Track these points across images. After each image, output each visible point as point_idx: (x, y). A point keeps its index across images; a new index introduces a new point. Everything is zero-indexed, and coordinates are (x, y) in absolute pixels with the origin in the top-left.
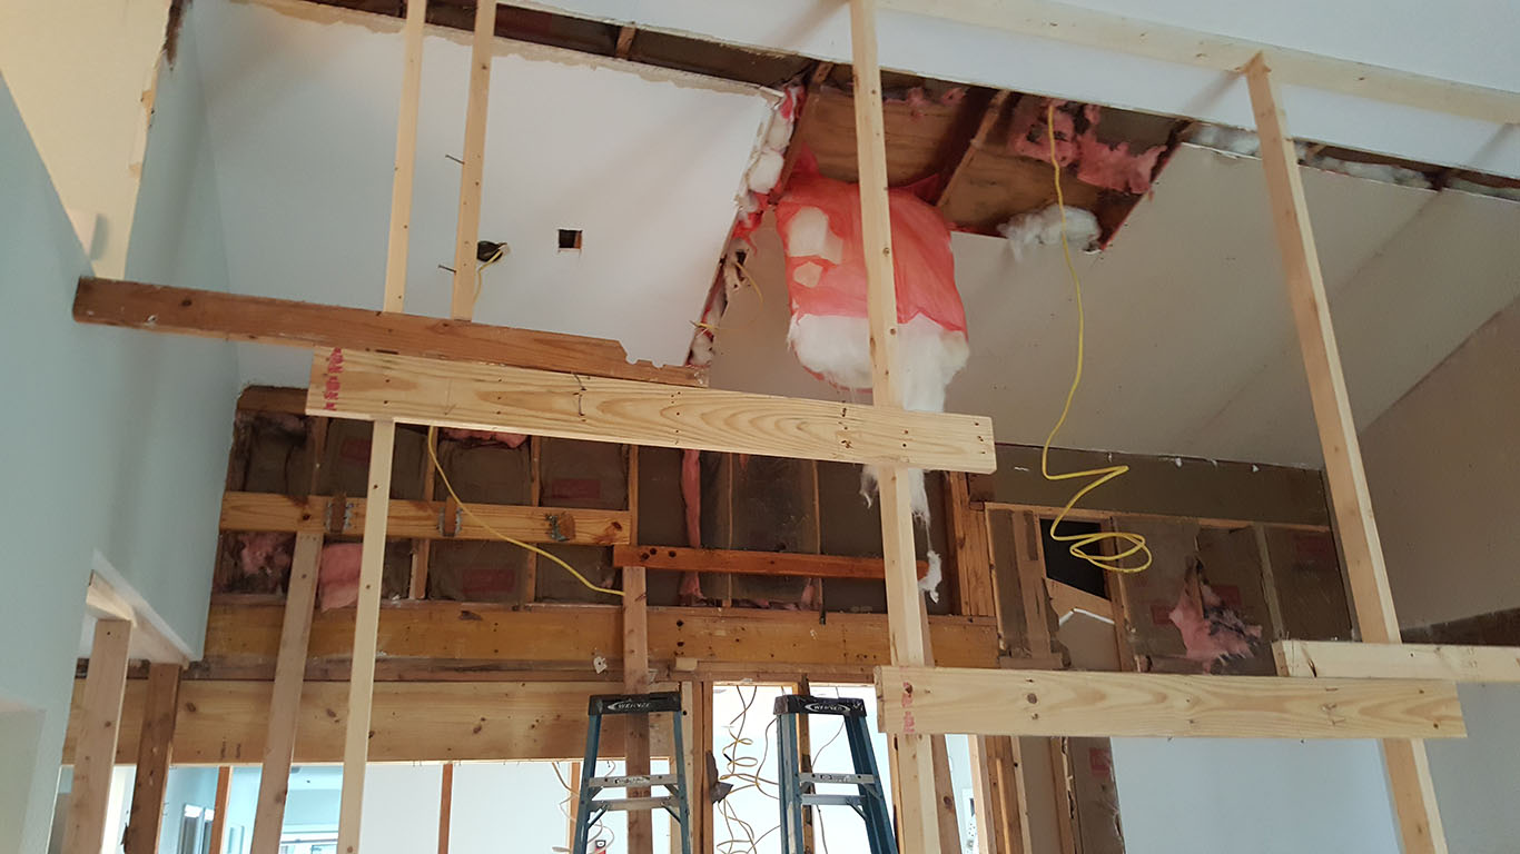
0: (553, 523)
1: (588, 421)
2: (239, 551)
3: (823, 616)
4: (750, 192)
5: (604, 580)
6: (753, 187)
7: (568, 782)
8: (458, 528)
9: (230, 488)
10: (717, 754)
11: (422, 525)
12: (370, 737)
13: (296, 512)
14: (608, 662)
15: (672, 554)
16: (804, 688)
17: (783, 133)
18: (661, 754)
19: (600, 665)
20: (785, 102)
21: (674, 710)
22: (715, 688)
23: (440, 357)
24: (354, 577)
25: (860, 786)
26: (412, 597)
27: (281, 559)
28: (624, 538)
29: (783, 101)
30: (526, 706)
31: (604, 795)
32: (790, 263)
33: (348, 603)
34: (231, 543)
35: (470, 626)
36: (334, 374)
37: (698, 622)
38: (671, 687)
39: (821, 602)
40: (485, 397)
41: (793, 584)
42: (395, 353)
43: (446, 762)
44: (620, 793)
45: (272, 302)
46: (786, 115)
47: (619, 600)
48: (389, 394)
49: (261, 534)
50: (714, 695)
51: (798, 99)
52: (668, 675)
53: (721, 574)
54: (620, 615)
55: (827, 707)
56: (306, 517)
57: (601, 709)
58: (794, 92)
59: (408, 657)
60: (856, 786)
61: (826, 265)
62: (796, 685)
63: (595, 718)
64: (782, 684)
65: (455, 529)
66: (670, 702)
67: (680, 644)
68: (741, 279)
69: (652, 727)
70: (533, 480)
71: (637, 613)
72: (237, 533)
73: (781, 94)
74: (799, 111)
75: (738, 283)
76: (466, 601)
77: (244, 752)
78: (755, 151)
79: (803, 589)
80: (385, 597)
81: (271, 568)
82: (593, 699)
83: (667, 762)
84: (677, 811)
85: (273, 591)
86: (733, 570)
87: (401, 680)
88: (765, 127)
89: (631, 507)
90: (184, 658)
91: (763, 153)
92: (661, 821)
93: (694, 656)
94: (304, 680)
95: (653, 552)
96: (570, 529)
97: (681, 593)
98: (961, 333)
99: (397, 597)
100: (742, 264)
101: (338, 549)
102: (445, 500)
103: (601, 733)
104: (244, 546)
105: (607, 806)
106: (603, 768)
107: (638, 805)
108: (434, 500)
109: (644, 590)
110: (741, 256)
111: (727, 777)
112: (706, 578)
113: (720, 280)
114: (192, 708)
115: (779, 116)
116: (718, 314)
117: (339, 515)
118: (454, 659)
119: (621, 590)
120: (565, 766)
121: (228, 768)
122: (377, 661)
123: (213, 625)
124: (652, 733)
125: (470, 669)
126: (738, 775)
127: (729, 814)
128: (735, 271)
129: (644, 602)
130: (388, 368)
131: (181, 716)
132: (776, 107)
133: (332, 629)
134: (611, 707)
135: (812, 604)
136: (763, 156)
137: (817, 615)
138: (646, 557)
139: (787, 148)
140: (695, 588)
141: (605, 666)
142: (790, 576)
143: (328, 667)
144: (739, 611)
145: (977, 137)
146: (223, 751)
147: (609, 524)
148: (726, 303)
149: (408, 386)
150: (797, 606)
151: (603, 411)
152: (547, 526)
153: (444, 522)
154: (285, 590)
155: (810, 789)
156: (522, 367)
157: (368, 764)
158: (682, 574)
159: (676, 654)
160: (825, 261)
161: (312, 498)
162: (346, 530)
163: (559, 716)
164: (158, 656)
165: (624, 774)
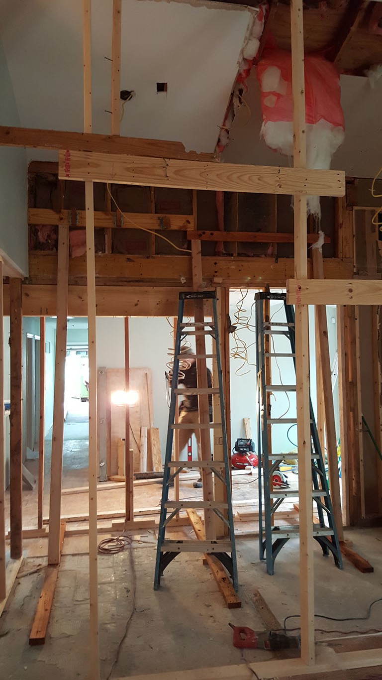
0: (161, 220)
1: (170, 179)
2: (37, 233)
3: (277, 259)
4: (244, 59)
5: (183, 245)
6: (245, 57)
7: (173, 325)
8: (122, 224)
9: (29, 207)
10: (231, 315)
11: (108, 223)
12: (96, 306)
13: (57, 216)
14: (186, 279)
15: (212, 234)
16: (267, 289)
17: (259, 29)
18: (208, 315)
19: (183, 280)
20: (260, 13)
21: (213, 298)
22: (230, 290)
23: (108, 153)
24: (84, 243)
25: (289, 327)
26: (107, 252)
27: (54, 236)
28: (191, 227)
29: (259, 12)
30: (154, 296)
31: (185, 329)
32: (262, 95)
33: (81, 254)
34: (33, 230)
35: (130, 264)
36: (68, 162)
37: (223, 262)
38: (212, 289)
39: (276, 253)
40: (128, 169)
41: (265, 245)
42: (91, 152)
43: (125, 317)
44: (193, 329)
45: (40, 131)
46: (260, 20)
47: (190, 254)
48: (89, 169)
49: (44, 226)
50: (230, 293)
51: (266, 10)
52: (211, 285)
53: (233, 242)
54: (191, 260)
55: (277, 296)
56: (61, 219)
57: (184, 297)
58: (264, 7)
59: (107, 276)
60: (287, 327)
61: (279, 96)
62: (264, 288)
63: (181, 301)
64: (259, 288)
65: (121, 224)
66: (211, 295)
67: (216, 272)
68: (241, 103)
69: (205, 305)
70: (152, 202)
71: (197, 259)
72: (35, 225)
73: (258, 10)
74: (266, 17)
75: (239, 104)
76: (129, 254)
77: (49, 312)
78: (246, 38)
79: (268, 248)
80: (96, 252)
81: (50, 240)
82: (181, 293)
83: (211, 318)
84: (214, 335)
85: (52, 249)
86: (238, 241)
87: (105, 285)
88: (250, 27)
89: (194, 213)
90: (22, 275)
91: (250, 40)
92: (209, 340)
93: (221, 277)
94: (69, 285)
95: (204, 233)
96: (168, 223)
97: (216, 250)
98: (341, 128)
99: (101, 252)
100: (241, 95)
101: (75, 232)
102: (116, 211)
103: (184, 306)
104: (39, 231)
105: (188, 333)
106: (185, 320)
107: (199, 333)
108: (112, 211)
109: (200, 249)
110: (241, 91)
111: (235, 324)
112: (226, 243)
113: (231, 104)
114: (27, 295)
115: (257, 21)
116: (231, 120)
117: (74, 218)
118: (125, 278)
119: (191, 250)
120: (172, 319)
121: (43, 318)
122: (96, 278)
123: (31, 263)
124: (205, 307)
125: (132, 281)
126: (240, 323)
127: (236, 338)
128: (238, 99)
129: (200, 255)
130: (88, 158)
131: (24, 297)
132: (255, 16)
133: (77, 264)
134: (188, 297)
135: (272, 254)
136: (250, 42)
137: (274, 259)
138: (200, 235)
139: (261, 36)
140: (221, 248)
141: (185, 281)
142: (263, 243)
143: (77, 280)
144: (240, 258)
145: (354, 25)
146: (41, 311)
147: (185, 221)
148: (234, 115)
149: (97, 166)
150: (265, 255)
151: (176, 175)
152: (159, 223)
153: (116, 221)
154: (57, 249)
155: (268, 328)
156: (141, 156)
157: (97, 317)
158: (216, 242)
159: (214, 276)
160: (279, 94)
161: (62, 210)
162: (78, 224)
163: (168, 300)
164: (12, 275)
165: (194, 322)
